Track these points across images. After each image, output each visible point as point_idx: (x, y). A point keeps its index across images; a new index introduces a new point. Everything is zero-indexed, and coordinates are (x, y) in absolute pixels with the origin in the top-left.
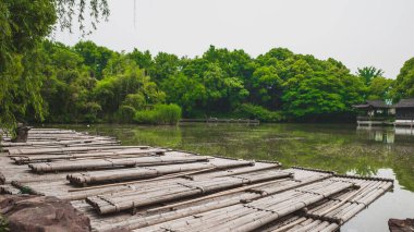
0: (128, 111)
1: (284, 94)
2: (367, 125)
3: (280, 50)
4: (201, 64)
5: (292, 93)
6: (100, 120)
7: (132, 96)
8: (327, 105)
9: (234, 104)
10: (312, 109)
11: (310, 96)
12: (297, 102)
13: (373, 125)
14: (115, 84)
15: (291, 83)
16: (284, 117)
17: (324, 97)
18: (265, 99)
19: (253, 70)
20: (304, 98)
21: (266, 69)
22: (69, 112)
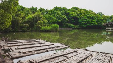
0: (38, 27)
1: (79, 20)
2: (110, 30)
3: (75, 7)
4: (54, 11)
5: (82, 20)
6: (28, 30)
7: (39, 21)
8: (93, 23)
9: (64, 23)
10: (88, 25)
11: (87, 21)
12: (83, 23)
13: (112, 30)
14: (33, 17)
15: (81, 17)
16: (79, 27)
17: (91, 21)
18: (73, 22)
19: (69, 13)
20: (86, 21)
21: (73, 13)
22: (17, 28)
